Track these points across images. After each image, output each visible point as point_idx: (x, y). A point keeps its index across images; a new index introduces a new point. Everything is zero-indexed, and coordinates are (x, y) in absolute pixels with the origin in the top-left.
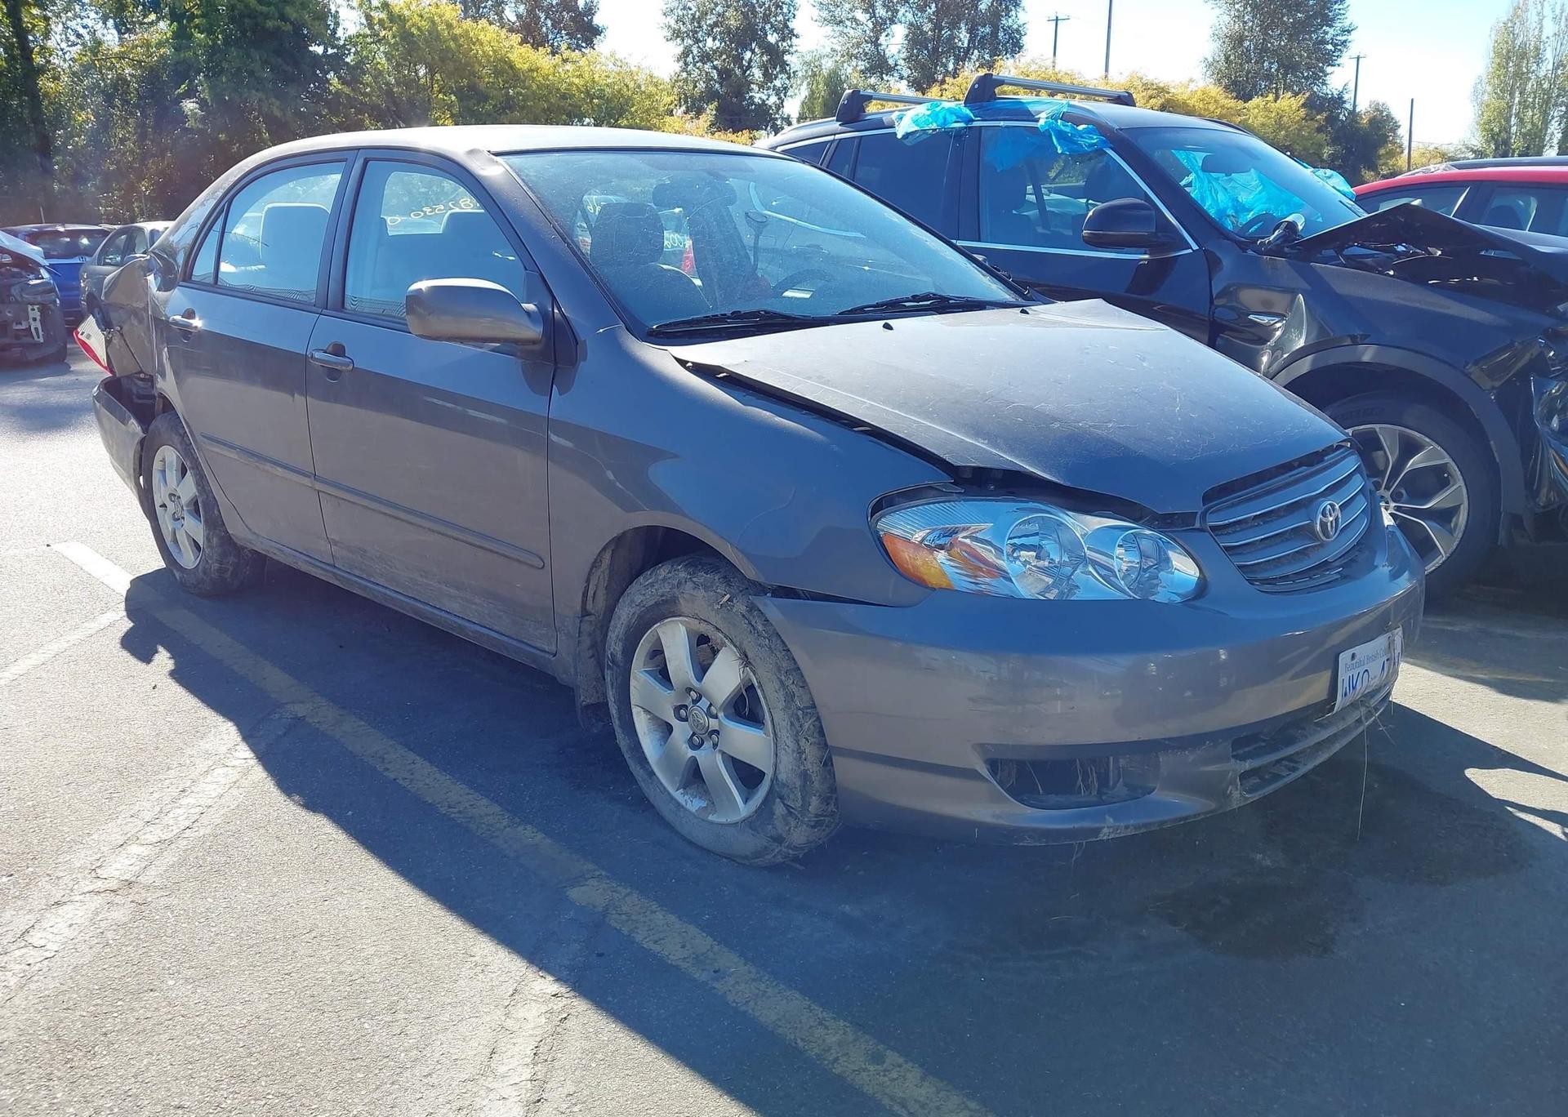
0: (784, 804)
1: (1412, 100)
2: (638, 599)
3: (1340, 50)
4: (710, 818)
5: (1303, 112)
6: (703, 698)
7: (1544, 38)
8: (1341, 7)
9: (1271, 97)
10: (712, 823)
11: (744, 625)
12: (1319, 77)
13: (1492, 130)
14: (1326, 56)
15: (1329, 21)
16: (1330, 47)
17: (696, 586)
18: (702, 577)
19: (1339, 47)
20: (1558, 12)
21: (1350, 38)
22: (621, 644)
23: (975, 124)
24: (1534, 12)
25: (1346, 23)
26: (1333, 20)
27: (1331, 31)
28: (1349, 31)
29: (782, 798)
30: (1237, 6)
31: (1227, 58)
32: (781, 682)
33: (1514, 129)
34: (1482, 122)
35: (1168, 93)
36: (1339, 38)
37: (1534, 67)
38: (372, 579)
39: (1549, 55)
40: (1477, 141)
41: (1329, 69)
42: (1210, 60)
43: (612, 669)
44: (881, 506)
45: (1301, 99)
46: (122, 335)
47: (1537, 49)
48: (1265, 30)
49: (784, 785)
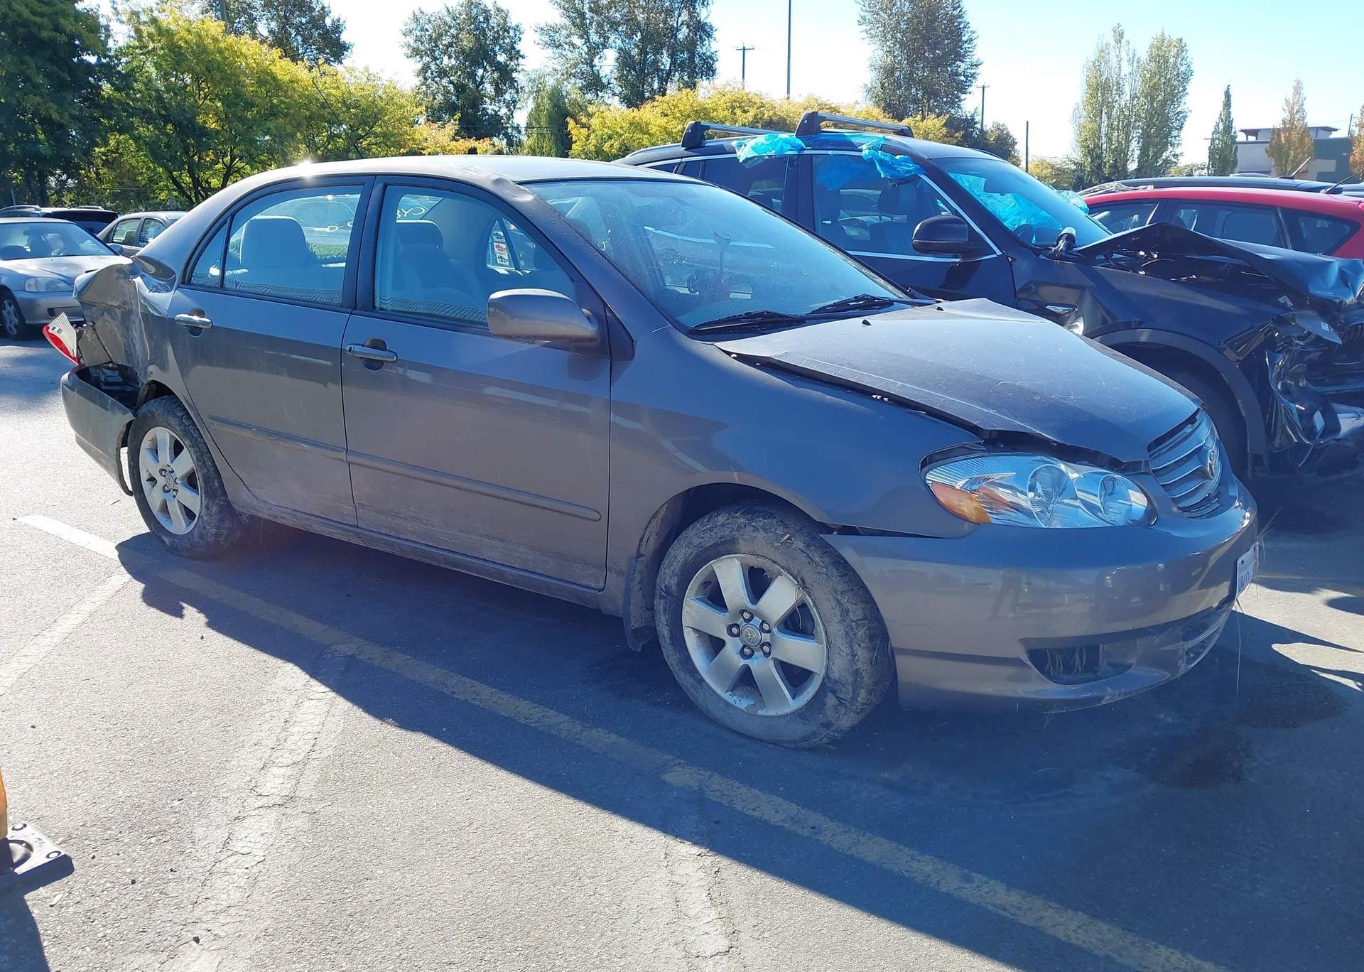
0: (837, 697)
1: (1027, 122)
2: (696, 541)
3: (970, 80)
4: (760, 712)
5: (944, 130)
6: (755, 617)
7: (1122, 75)
8: (969, 46)
9: (919, 117)
10: (762, 716)
11: (803, 558)
12: (955, 102)
13: (1088, 146)
14: (959, 86)
15: (960, 57)
16: (962, 78)
17: (756, 529)
18: (760, 522)
19: (969, 79)
20: (1131, 56)
21: (978, 71)
22: (676, 578)
23: (806, 152)
24: (1114, 55)
25: (974, 59)
26: (964, 56)
27: (963, 65)
28: (976, 65)
29: (834, 692)
30: (888, 43)
31: (882, 85)
32: (838, 601)
33: (1104, 146)
34: (1080, 140)
35: (839, 112)
36: (969, 71)
37: (1117, 98)
38: (402, 536)
39: (1127, 89)
40: (1077, 155)
41: (963, 96)
42: (869, 86)
43: (665, 598)
44: (929, 462)
45: (943, 119)
46: (94, 329)
47: (1118, 84)
48: (911, 63)
49: (836, 681)
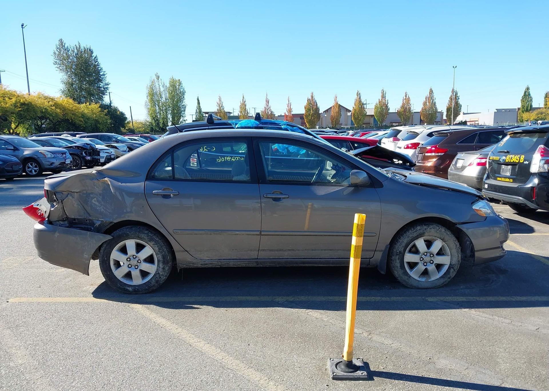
1: (130, 107)
3: (106, 90)
5: (100, 109)
7: (161, 91)
8: (104, 77)
9: (88, 104)
11: (445, 234)
12: (101, 99)
13: (153, 116)
14: (102, 92)
15: (101, 81)
16: (103, 89)
17: (431, 229)
18: (432, 226)
19: (106, 89)
20: (163, 84)
21: (109, 87)
24: (157, 84)
25: (107, 82)
26: (102, 81)
27: (102, 84)
28: (108, 85)
30: (69, 73)
31: (69, 90)
33: (159, 116)
34: (149, 114)
35: (55, 100)
36: (105, 86)
37: (160, 99)
39: (163, 96)
40: (149, 119)
41: (104, 96)
42: (63, 90)
45: (98, 105)
47: (160, 94)
48: (81, 82)
